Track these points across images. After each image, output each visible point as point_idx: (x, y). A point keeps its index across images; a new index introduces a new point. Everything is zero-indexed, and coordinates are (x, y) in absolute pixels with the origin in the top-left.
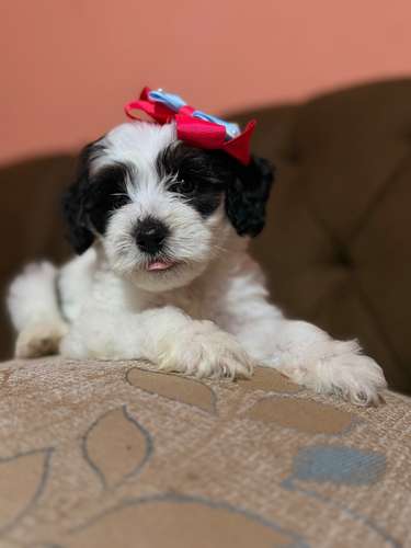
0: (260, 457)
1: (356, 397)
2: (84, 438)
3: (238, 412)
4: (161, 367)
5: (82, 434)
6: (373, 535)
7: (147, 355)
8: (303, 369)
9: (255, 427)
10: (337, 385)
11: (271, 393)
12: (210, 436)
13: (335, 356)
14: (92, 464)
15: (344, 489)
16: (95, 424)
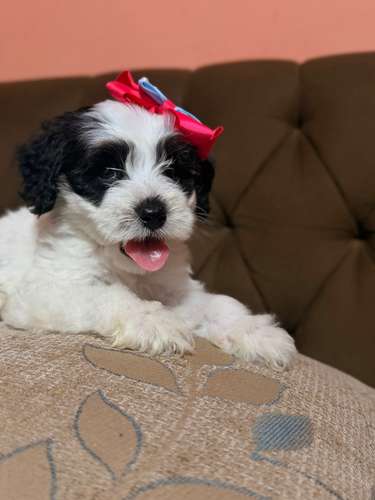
0: (229, 433)
1: (276, 365)
2: (76, 428)
3: (198, 390)
4: (114, 344)
5: (72, 422)
6: (323, 491)
7: (98, 329)
8: (230, 340)
9: (215, 403)
10: (261, 354)
11: (215, 367)
12: (185, 417)
13: (257, 328)
14: (92, 454)
15: (294, 454)
16: (79, 412)
